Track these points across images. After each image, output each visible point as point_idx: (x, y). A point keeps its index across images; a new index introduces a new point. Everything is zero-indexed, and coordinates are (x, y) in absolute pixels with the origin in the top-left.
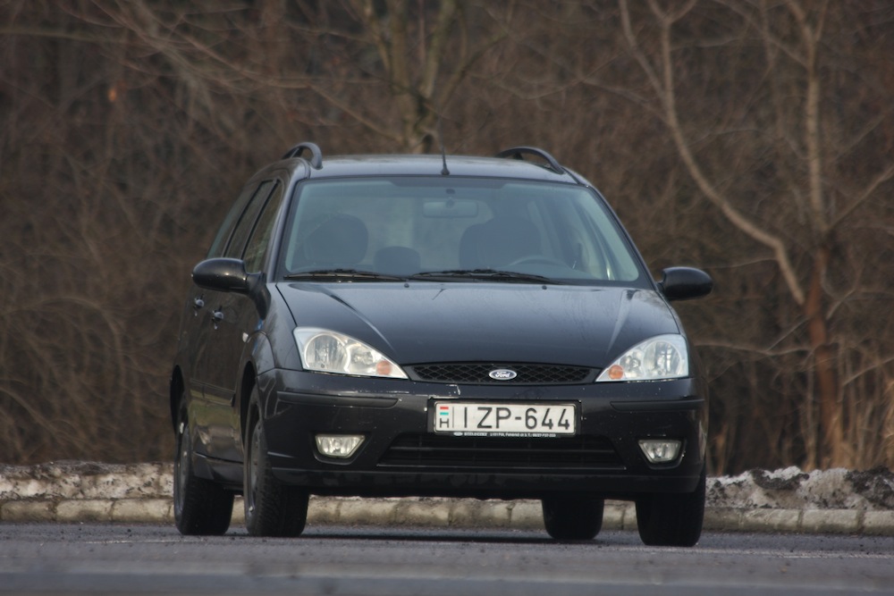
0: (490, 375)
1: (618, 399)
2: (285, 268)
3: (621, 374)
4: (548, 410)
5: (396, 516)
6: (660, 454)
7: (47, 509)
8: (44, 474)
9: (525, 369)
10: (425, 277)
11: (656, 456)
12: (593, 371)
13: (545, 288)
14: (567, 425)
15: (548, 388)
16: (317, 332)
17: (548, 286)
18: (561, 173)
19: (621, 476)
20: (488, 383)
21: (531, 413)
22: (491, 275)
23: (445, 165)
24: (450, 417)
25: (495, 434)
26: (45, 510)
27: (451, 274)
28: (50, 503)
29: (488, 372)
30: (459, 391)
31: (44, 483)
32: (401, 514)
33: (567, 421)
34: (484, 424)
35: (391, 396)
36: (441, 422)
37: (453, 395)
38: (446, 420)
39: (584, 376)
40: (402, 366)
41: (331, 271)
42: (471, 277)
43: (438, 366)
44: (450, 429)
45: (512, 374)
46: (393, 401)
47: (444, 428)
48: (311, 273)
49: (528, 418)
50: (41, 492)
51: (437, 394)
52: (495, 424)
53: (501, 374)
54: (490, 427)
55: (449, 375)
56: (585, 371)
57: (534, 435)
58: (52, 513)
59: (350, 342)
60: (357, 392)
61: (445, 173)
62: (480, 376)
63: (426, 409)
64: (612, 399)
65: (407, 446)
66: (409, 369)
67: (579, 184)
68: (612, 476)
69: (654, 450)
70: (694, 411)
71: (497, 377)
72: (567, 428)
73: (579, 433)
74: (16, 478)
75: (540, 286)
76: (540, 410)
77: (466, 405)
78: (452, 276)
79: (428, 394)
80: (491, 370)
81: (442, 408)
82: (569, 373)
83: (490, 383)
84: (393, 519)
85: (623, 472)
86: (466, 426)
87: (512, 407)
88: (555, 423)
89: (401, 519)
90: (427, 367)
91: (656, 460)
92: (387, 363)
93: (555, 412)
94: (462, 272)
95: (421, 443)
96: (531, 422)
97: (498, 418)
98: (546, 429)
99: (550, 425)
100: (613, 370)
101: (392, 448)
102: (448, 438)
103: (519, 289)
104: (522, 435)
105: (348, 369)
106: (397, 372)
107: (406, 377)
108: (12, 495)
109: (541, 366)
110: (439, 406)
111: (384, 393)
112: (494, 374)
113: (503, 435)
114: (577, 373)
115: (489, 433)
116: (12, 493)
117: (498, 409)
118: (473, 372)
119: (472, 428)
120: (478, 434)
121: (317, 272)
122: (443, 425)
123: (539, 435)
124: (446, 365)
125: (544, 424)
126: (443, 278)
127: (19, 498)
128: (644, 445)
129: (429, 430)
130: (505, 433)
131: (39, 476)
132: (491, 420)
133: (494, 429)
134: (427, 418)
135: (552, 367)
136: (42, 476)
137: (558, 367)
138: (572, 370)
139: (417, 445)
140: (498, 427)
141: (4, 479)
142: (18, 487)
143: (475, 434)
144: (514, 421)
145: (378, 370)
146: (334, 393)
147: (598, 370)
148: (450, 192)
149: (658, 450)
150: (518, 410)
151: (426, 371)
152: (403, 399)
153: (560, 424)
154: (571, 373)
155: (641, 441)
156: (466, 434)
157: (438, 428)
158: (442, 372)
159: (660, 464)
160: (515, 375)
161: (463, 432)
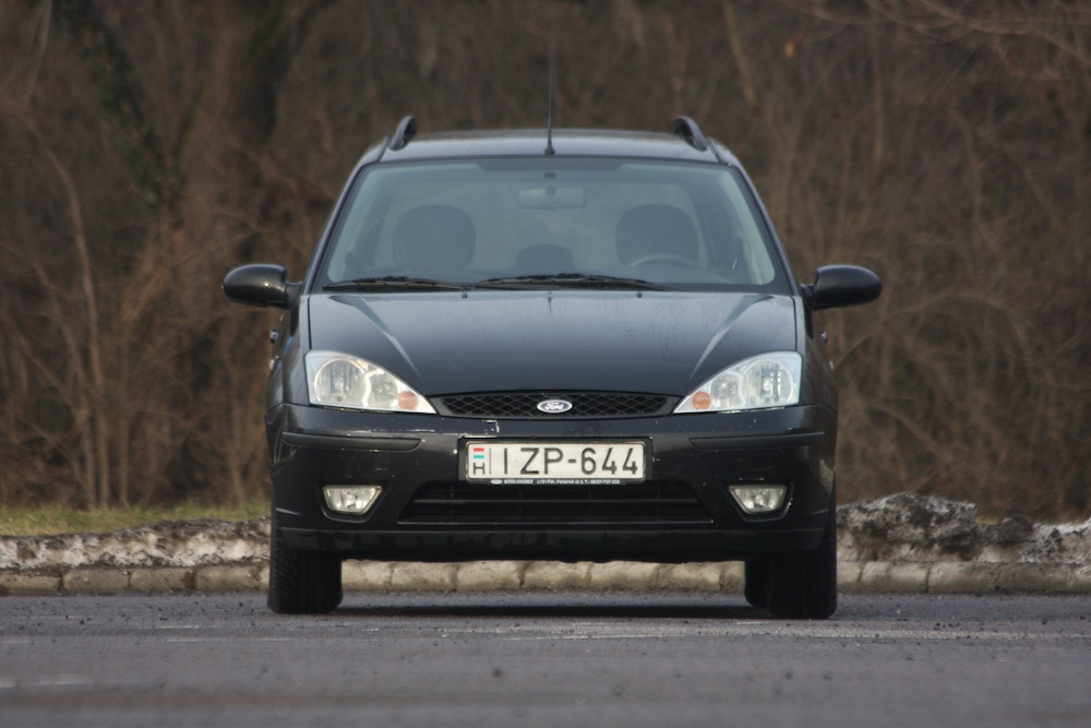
0: (539, 407)
1: (700, 434)
2: (327, 276)
3: (708, 403)
4: (610, 450)
5: (657, 580)
6: (761, 503)
7: (249, 575)
8: (252, 533)
9: (583, 399)
10: (495, 284)
11: (756, 505)
12: (670, 400)
13: (640, 296)
14: (634, 469)
15: (611, 422)
16: (330, 357)
17: (643, 293)
18: (703, 149)
19: (707, 532)
20: (535, 418)
21: (588, 454)
22: (579, 280)
23: (550, 142)
24: (486, 461)
25: (543, 482)
26: (247, 577)
27: (528, 280)
28: (254, 568)
29: (536, 403)
30: (498, 428)
31: (252, 543)
32: (664, 577)
33: (634, 463)
34: (528, 469)
35: (412, 436)
36: (475, 468)
37: (490, 433)
38: (481, 465)
39: (660, 406)
40: (428, 397)
41: (379, 279)
42: (554, 283)
43: (474, 397)
44: (487, 476)
45: (566, 406)
46: (415, 442)
47: (479, 475)
48: (355, 281)
49: (584, 460)
50: (249, 554)
51: (469, 432)
52: (543, 469)
53: (553, 406)
54: (537, 472)
55: (488, 408)
56: (660, 400)
57: (593, 482)
58: (254, 581)
59: (370, 369)
60: (369, 431)
61: (550, 152)
62: (526, 408)
63: (455, 452)
64: (692, 434)
65: (435, 498)
66: (437, 401)
67: (722, 163)
68: (695, 532)
69: (753, 498)
70: (807, 448)
71: (547, 409)
72: (634, 473)
73: (651, 479)
74: (221, 537)
75: (635, 293)
76: (600, 450)
77: (506, 446)
78: (530, 283)
79: (459, 432)
80: (542, 400)
81: (476, 450)
82: (639, 403)
83: (539, 417)
84: (654, 583)
85: (709, 526)
86: (506, 472)
87: (564, 447)
88: (619, 466)
89: (664, 583)
90: (460, 399)
91: (757, 510)
92: (412, 395)
93: (619, 451)
94: (543, 277)
95: (452, 495)
96: (589, 466)
97: (547, 461)
98: (608, 474)
99: (613, 469)
100: (699, 398)
101: (416, 501)
102: (484, 488)
103: (606, 297)
104: (577, 482)
105: (366, 402)
106: (423, 406)
107: (434, 412)
108: (214, 559)
109: (603, 395)
110: (472, 447)
111: (404, 432)
112: (543, 406)
113: (552, 482)
114: (650, 402)
115: (535, 480)
116: (215, 555)
117: (547, 450)
118: (517, 405)
119: (514, 474)
120: (521, 482)
121: (362, 281)
122: (477, 471)
123: (598, 482)
124: (484, 396)
125: (605, 468)
126: (518, 286)
127: (222, 563)
128: (737, 492)
129: (460, 478)
130: (555, 479)
131: (246, 534)
132: (538, 464)
133: (541, 475)
134: (456, 463)
135: (618, 395)
136: (249, 535)
137: (625, 396)
138: (643, 399)
139: (448, 497)
140: (546, 472)
141: (206, 539)
142: (223, 548)
143: (518, 482)
144: (567, 464)
145: (400, 404)
146: (343, 433)
147: (677, 399)
148: (550, 176)
149: (758, 497)
150: (572, 450)
151: (459, 404)
152: (429, 439)
153: (625, 468)
154: (642, 403)
155: (731, 487)
156: (506, 482)
157: (471, 475)
158: (478, 404)
159: (760, 515)
160: (570, 406)
161: (503, 479)
